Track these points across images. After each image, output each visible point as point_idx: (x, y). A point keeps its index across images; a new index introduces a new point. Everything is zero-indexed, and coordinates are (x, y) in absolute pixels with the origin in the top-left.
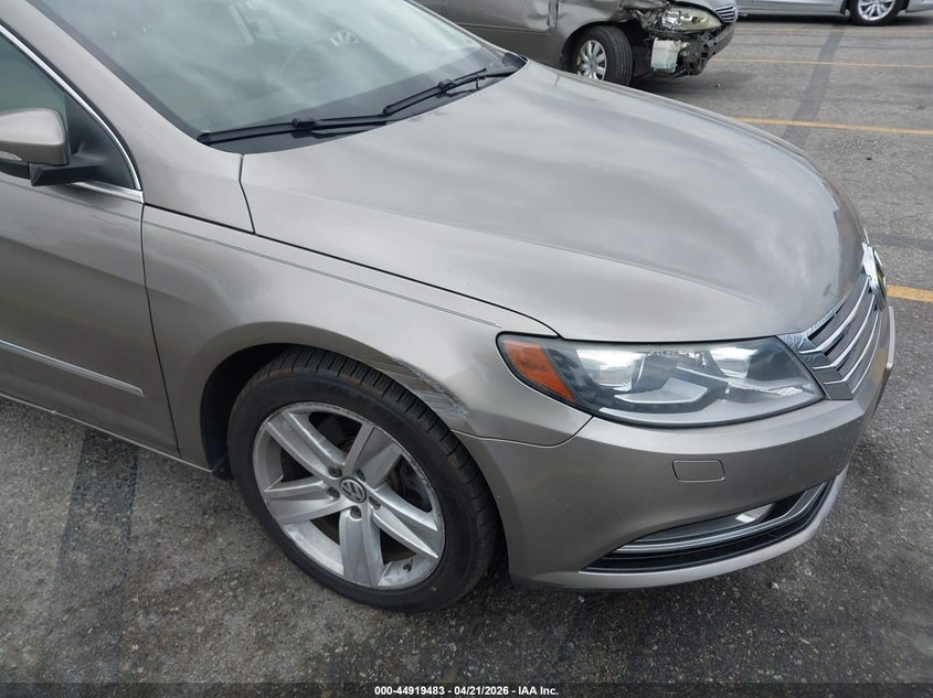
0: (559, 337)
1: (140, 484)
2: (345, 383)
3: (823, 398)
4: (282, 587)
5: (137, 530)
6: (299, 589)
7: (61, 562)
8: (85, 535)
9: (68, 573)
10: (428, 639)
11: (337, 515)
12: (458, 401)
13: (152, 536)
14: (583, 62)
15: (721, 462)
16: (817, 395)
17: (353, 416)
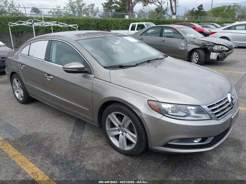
0: (158, 101)
1: (84, 131)
2: (122, 108)
3: (211, 119)
4: (108, 149)
5: (83, 137)
6: (111, 150)
7: (70, 141)
8: (74, 137)
9: (70, 142)
10: (133, 161)
11: (119, 135)
12: (140, 111)
13: (86, 139)
14: (193, 57)
15: (187, 127)
16: (210, 118)
17: (123, 114)
